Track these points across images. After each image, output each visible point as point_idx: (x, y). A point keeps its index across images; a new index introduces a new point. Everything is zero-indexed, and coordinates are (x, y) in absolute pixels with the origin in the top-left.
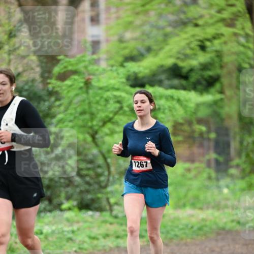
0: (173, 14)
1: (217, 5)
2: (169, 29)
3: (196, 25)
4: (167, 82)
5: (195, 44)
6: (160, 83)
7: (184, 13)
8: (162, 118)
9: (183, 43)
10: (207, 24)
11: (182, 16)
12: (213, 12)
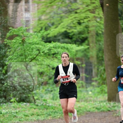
0: (65, 7)
1: (86, 3)
2: (63, 15)
3: (76, 13)
4: (62, 40)
5: (75, 22)
6: (59, 41)
7: (70, 6)
8: (59, 58)
9: (70, 21)
10: (81, 12)
11: (69, 8)
12: (84, 6)
